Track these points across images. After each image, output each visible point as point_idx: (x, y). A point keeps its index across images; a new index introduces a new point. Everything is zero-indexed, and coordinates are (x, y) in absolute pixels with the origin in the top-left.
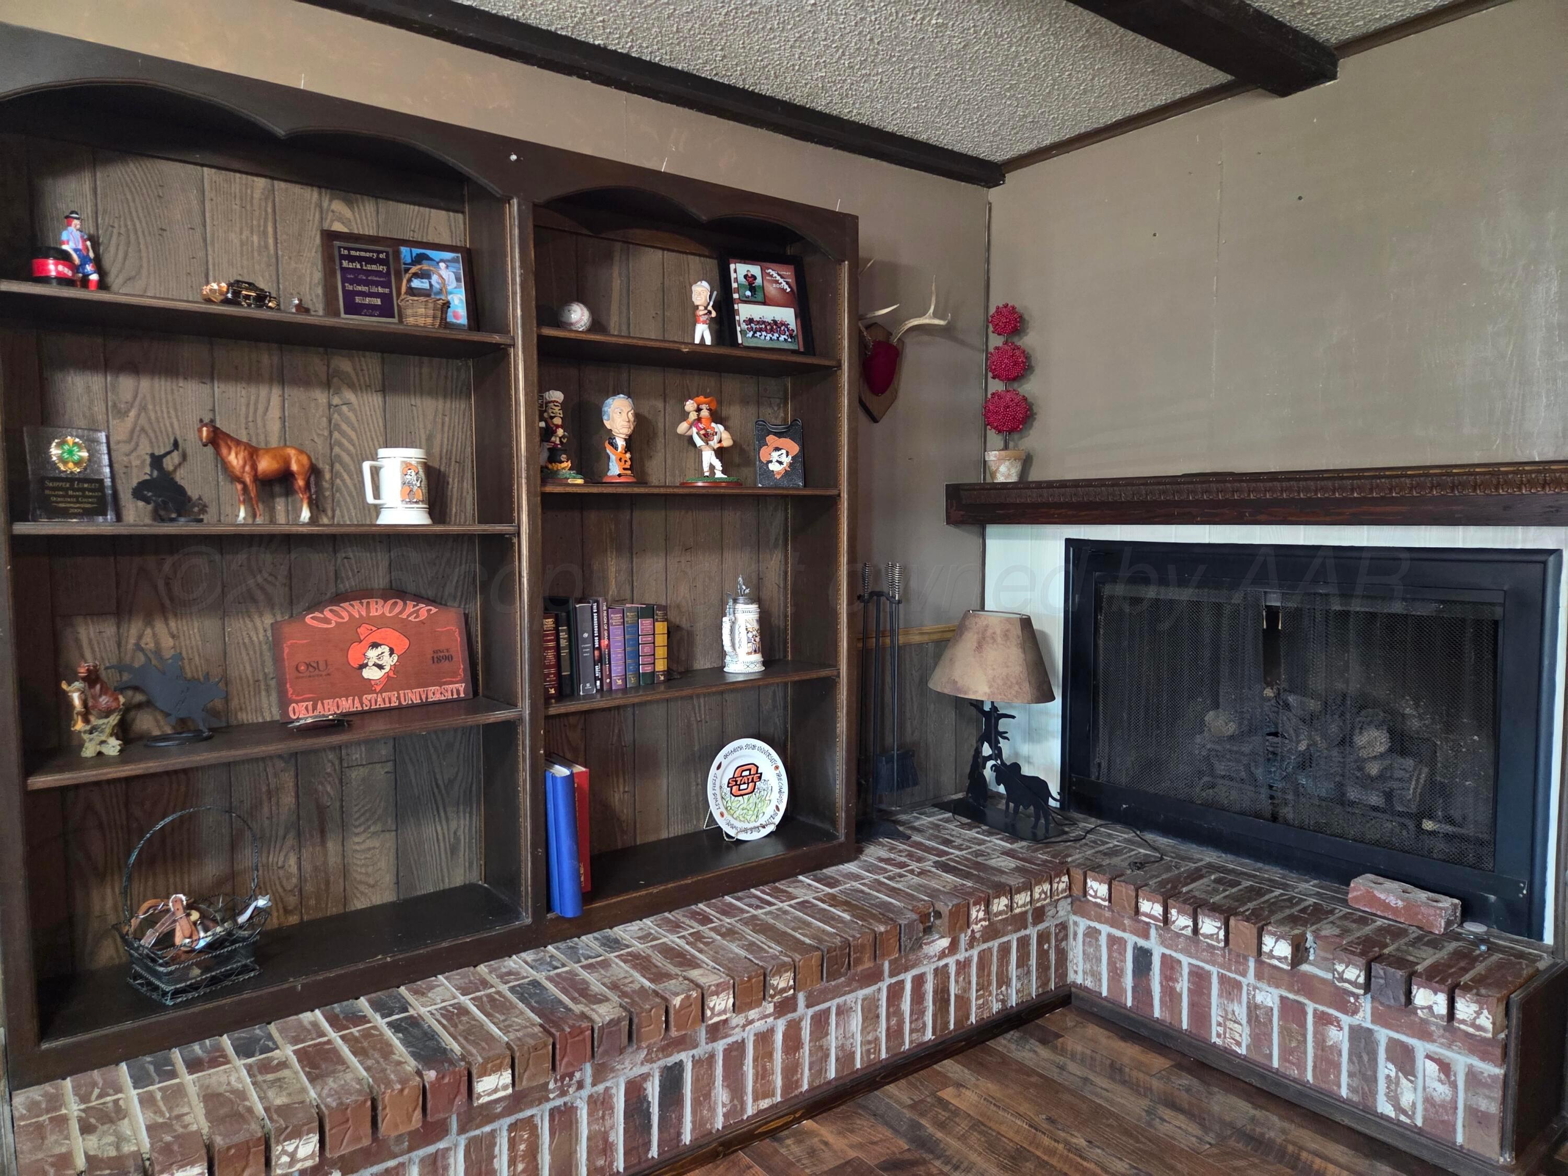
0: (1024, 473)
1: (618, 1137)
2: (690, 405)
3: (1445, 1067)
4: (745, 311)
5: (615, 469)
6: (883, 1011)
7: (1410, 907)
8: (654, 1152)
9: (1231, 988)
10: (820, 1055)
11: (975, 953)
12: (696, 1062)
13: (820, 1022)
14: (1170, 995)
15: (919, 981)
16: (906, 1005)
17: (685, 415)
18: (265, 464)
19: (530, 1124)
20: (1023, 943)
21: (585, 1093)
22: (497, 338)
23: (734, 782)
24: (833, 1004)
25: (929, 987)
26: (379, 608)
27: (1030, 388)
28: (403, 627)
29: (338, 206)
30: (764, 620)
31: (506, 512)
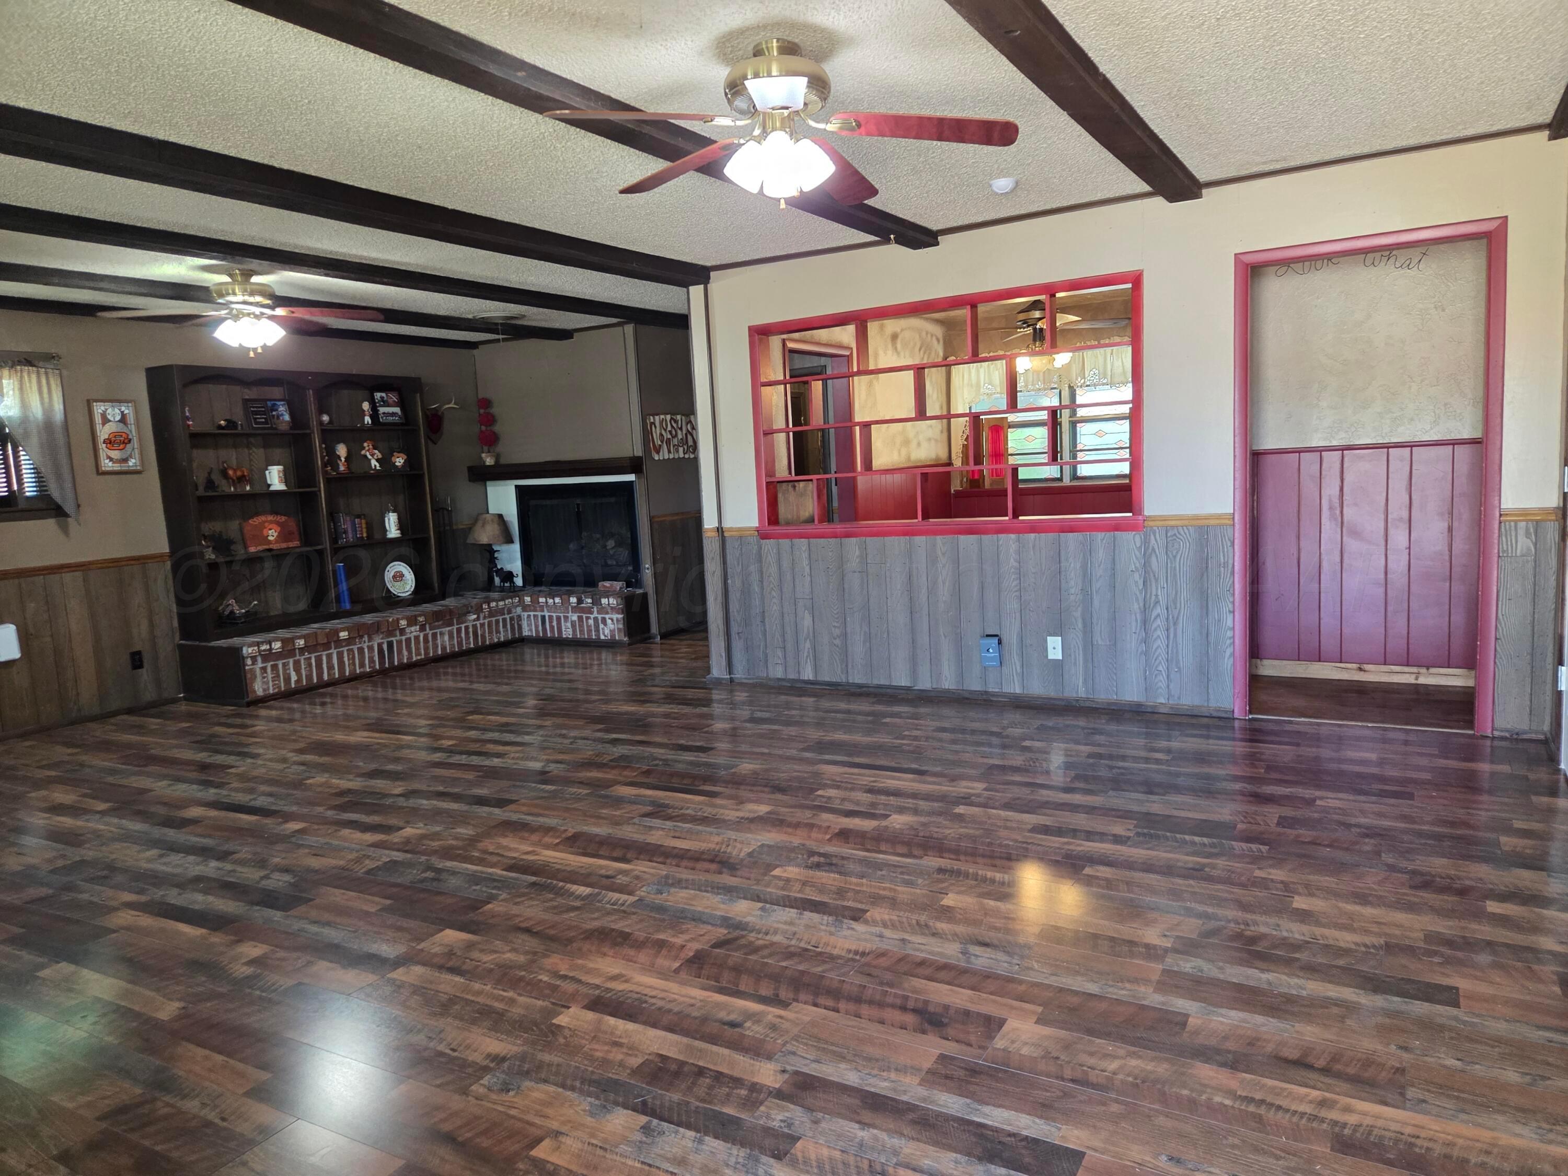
0: (497, 461)
1: (376, 658)
2: (365, 444)
3: (612, 620)
4: (382, 410)
5: (342, 468)
6: (455, 635)
7: (612, 585)
8: (387, 665)
9: (566, 618)
10: (435, 647)
11: (486, 621)
12: (397, 641)
13: (434, 635)
14: (552, 627)
15: (467, 628)
16: (463, 635)
17: (364, 448)
18: (239, 473)
19: (352, 650)
20: (504, 620)
21: (367, 644)
22: (308, 431)
23: (394, 577)
24: (438, 631)
25: (471, 630)
26: (270, 518)
27: (497, 428)
28: (278, 523)
29: (246, 391)
30: (399, 519)
31: (313, 482)
